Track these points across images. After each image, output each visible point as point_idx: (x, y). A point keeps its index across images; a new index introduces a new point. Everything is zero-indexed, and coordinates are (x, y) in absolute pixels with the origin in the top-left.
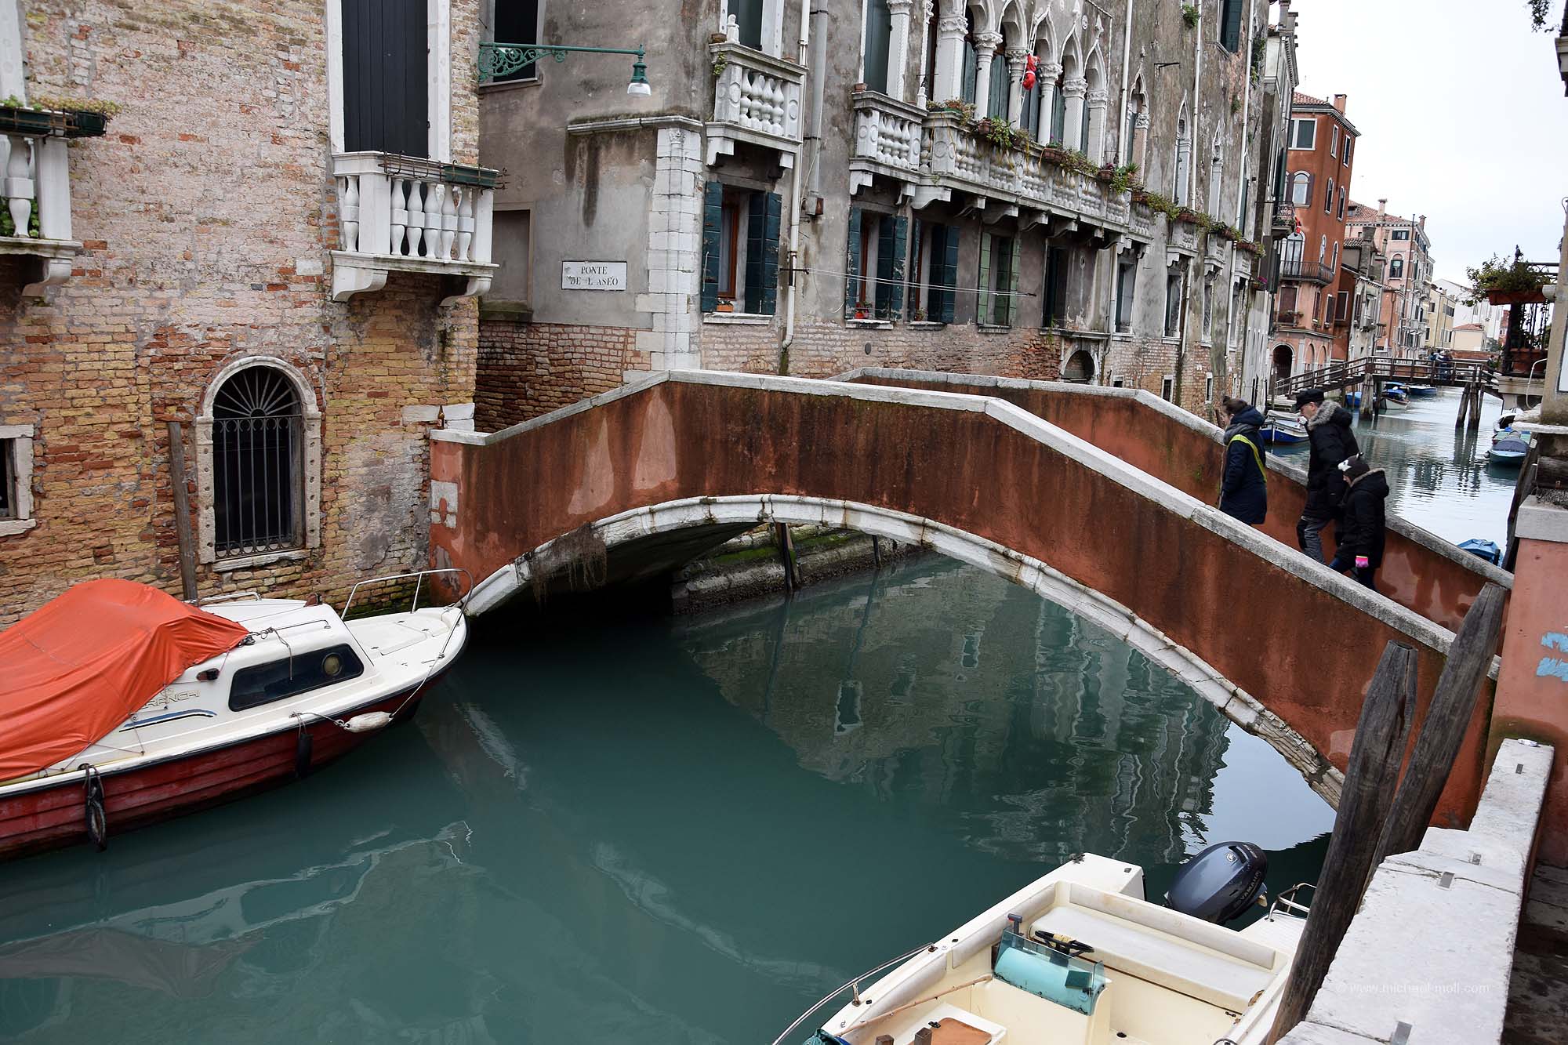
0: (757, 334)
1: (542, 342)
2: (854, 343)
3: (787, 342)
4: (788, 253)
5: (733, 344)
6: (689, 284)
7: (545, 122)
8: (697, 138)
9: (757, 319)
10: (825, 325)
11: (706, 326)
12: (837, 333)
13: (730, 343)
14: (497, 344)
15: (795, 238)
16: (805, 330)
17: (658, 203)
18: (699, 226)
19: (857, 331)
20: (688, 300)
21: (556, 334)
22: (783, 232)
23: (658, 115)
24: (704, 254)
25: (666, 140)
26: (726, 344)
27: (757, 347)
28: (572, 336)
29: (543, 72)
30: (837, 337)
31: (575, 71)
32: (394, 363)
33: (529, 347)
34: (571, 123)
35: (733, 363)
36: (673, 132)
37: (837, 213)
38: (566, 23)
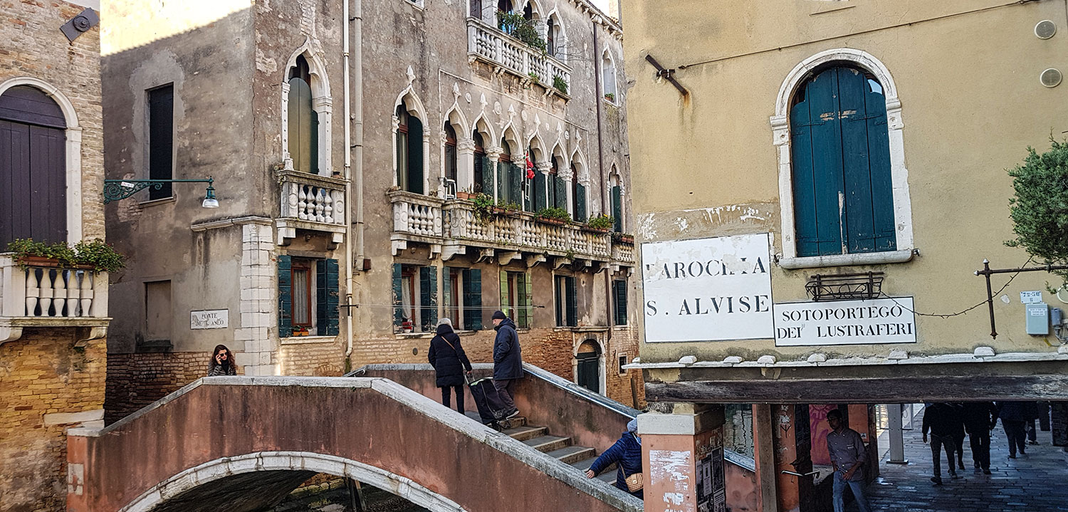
0: (326, 349)
1: (180, 365)
2: (404, 349)
3: (349, 352)
4: (346, 296)
5: (306, 356)
6: (271, 320)
7: (179, 224)
8: (270, 229)
9: (324, 339)
10: (379, 339)
11: (283, 346)
12: (390, 343)
13: (304, 356)
14: (153, 369)
15: (350, 284)
16: (363, 343)
17: (245, 271)
18: (275, 283)
19: (405, 341)
20: (269, 331)
21: (188, 359)
22: (341, 282)
23: (243, 216)
24: (280, 301)
25: (248, 230)
26: (301, 357)
27: (326, 357)
28: (197, 359)
29: (176, 193)
30: (390, 346)
31: (194, 192)
32: (37, 387)
33: (172, 368)
34: (194, 224)
35: (307, 369)
36: (251, 226)
37: (383, 266)
38: (188, 163)
